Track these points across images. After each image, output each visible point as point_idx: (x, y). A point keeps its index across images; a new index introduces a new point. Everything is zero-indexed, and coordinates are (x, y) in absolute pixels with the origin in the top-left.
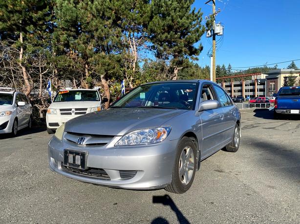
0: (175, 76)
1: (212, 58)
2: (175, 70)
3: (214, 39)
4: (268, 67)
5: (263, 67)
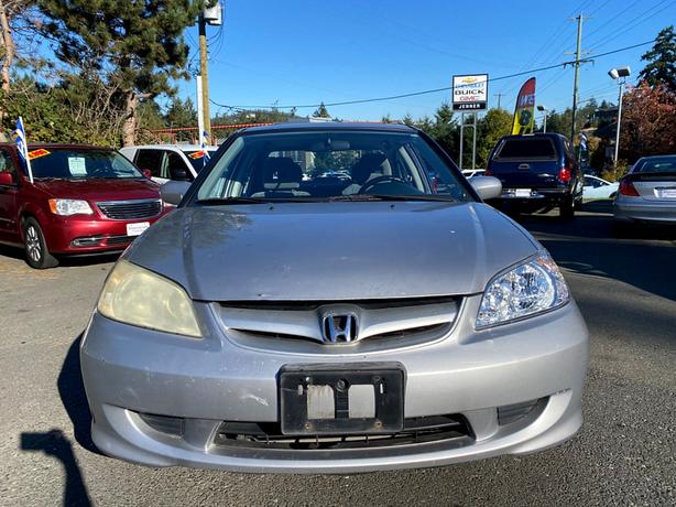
0: (131, 116)
1: (199, 78)
2: (129, 100)
3: (202, 32)
4: (280, 110)
5: (270, 110)
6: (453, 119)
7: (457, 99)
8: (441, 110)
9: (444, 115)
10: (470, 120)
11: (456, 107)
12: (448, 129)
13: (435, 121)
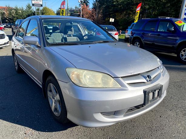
6: (32, 9)
7: (33, 2)
8: (28, 5)
9: (29, 7)
10: (38, 10)
11: (33, 5)
12: (31, 12)
13: (26, 8)
